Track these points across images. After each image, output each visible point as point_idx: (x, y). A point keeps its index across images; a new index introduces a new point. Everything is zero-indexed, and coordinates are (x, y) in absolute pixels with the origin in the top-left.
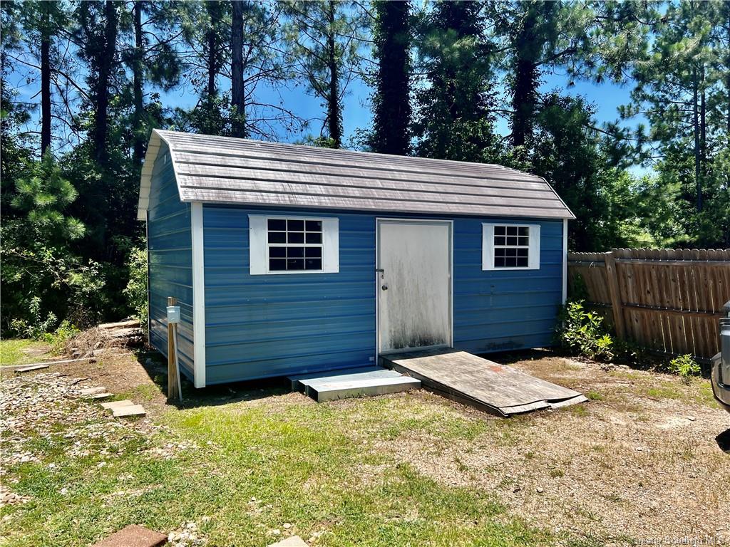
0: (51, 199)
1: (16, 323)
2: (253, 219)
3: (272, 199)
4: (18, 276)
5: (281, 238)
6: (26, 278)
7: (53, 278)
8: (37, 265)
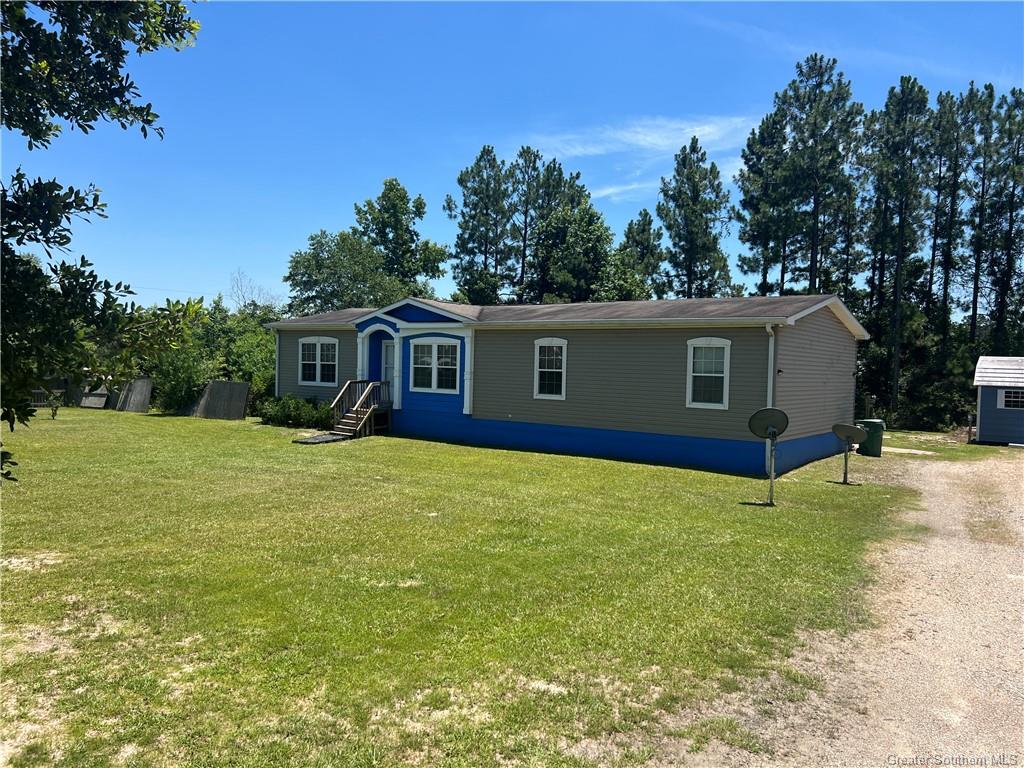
0: (961, 370)
1: (940, 425)
2: (999, 391)
3: (1007, 384)
4: (942, 405)
5: (1010, 397)
6: (946, 406)
7: (958, 407)
8: (951, 401)
